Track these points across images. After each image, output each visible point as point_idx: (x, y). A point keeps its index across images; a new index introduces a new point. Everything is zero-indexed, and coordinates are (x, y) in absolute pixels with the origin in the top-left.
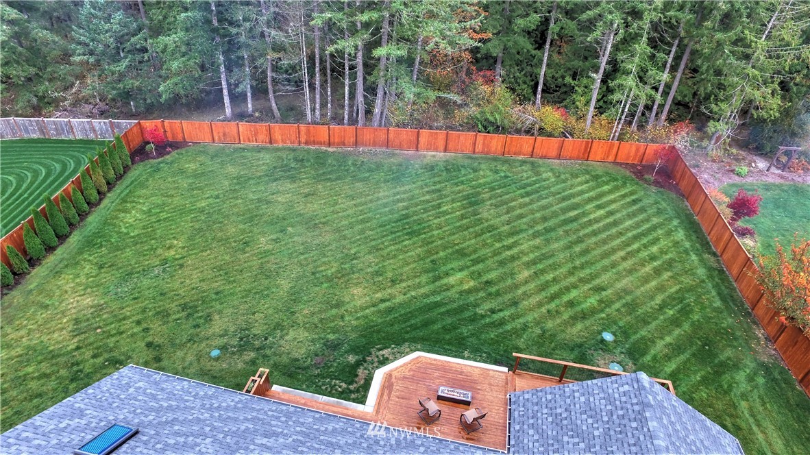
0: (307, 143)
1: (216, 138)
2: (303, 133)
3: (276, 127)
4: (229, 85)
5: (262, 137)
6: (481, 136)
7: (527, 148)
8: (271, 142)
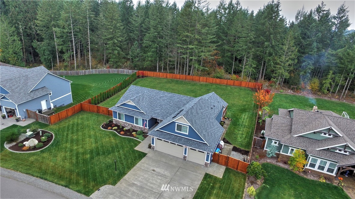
0: (174, 78)
1: (154, 76)
2: (174, 76)
3: (168, 74)
4: (159, 65)
5: (165, 76)
6: (214, 79)
7: (226, 83)
8: (166, 78)
